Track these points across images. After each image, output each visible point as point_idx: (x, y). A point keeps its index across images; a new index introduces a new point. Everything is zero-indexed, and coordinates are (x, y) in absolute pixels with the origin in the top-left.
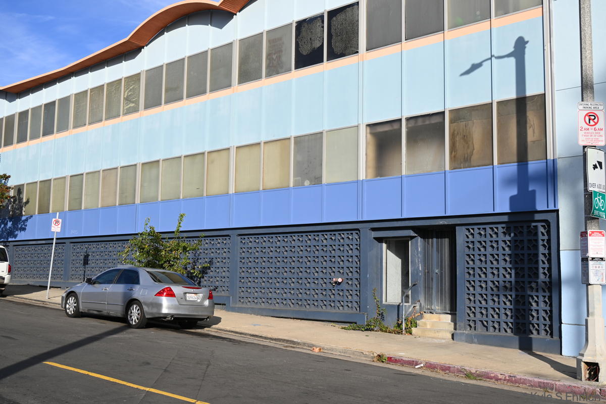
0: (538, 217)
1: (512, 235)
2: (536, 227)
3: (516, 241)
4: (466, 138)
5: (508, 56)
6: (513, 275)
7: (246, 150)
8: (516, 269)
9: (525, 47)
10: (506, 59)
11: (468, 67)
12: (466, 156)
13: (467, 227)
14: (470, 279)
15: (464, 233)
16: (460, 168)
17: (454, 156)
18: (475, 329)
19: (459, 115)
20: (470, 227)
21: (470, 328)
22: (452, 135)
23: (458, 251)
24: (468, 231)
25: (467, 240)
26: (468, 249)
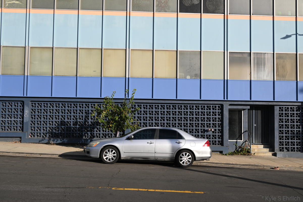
1: (301, 111)
3: (302, 113)
4: (283, 67)
6: (301, 128)
7: (141, 52)
10: (302, 36)
11: (285, 36)
12: (284, 75)
13: (280, 107)
14: (281, 129)
15: (278, 109)
16: (281, 80)
17: (278, 75)
18: (283, 151)
19: (280, 56)
20: (281, 107)
21: (281, 151)
22: (277, 65)
23: (275, 117)
24: (280, 108)
25: (280, 112)
26: (280, 116)
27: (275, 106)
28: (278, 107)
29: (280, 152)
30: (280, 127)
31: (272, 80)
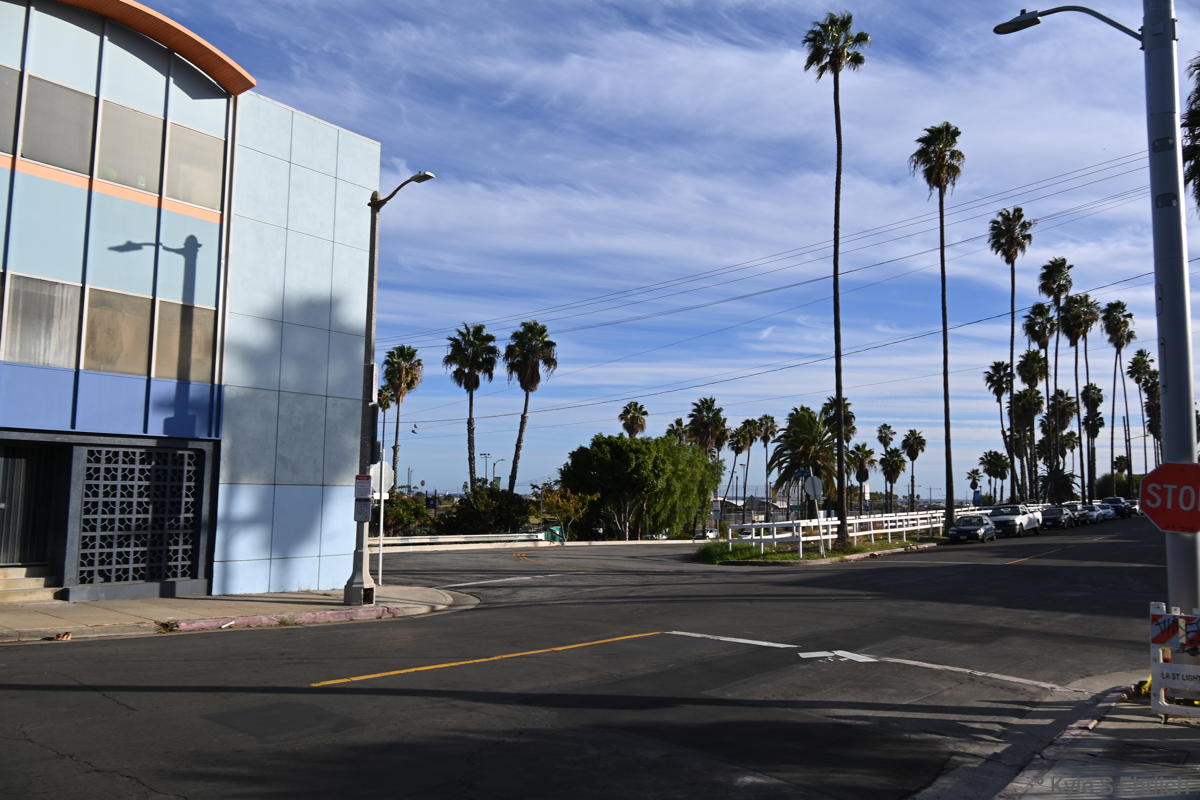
0: (192, 445)
1: (153, 463)
2: (182, 456)
3: (157, 470)
4: (111, 333)
5: (177, 251)
6: (150, 511)
8: (155, 503)
9: (197, 251)
10: (173, 253)
12: (110, 356)
13: (91, 448)
14: (90, 517)
15: (85, 455)
16: (99, 370)
17: (93, 352)
18: (91, 582)
19: (103, 299)
20: (95, 449)
21: (83, 581)
22: (91, 323)
23: (74, 479)
24: (91, 453)
25: (89, 465)
26: (89, 477)
27: (75, 447)
28: (85, 450)
29: (81, 586)
30: (87, 511)
31: (73, 366)
